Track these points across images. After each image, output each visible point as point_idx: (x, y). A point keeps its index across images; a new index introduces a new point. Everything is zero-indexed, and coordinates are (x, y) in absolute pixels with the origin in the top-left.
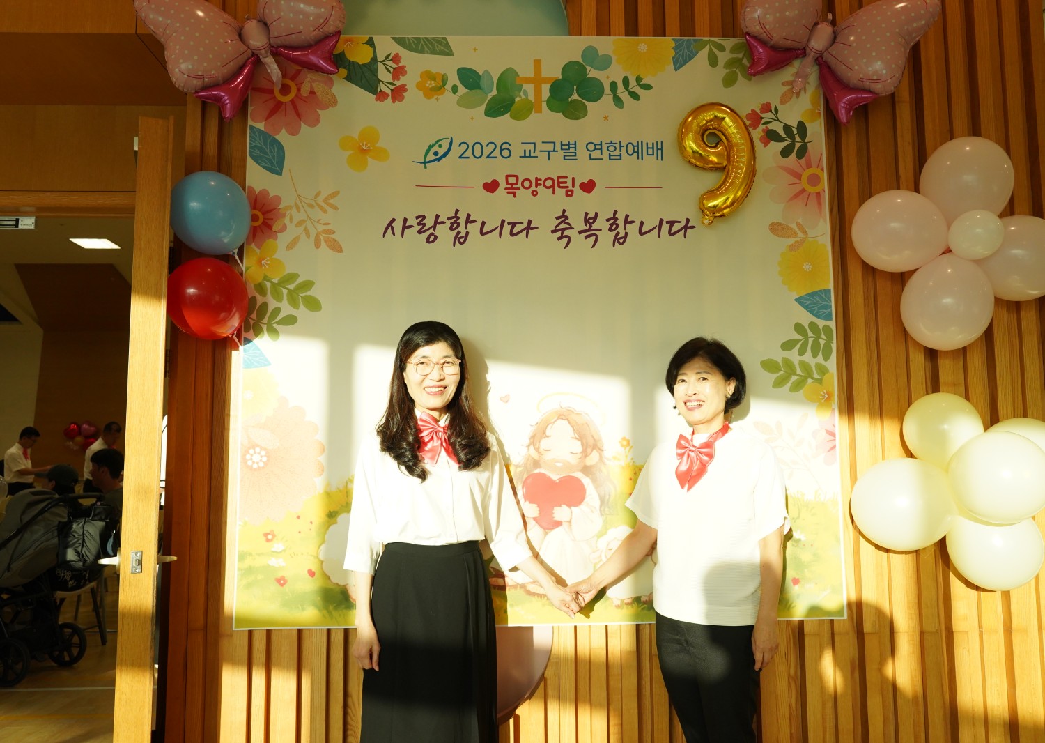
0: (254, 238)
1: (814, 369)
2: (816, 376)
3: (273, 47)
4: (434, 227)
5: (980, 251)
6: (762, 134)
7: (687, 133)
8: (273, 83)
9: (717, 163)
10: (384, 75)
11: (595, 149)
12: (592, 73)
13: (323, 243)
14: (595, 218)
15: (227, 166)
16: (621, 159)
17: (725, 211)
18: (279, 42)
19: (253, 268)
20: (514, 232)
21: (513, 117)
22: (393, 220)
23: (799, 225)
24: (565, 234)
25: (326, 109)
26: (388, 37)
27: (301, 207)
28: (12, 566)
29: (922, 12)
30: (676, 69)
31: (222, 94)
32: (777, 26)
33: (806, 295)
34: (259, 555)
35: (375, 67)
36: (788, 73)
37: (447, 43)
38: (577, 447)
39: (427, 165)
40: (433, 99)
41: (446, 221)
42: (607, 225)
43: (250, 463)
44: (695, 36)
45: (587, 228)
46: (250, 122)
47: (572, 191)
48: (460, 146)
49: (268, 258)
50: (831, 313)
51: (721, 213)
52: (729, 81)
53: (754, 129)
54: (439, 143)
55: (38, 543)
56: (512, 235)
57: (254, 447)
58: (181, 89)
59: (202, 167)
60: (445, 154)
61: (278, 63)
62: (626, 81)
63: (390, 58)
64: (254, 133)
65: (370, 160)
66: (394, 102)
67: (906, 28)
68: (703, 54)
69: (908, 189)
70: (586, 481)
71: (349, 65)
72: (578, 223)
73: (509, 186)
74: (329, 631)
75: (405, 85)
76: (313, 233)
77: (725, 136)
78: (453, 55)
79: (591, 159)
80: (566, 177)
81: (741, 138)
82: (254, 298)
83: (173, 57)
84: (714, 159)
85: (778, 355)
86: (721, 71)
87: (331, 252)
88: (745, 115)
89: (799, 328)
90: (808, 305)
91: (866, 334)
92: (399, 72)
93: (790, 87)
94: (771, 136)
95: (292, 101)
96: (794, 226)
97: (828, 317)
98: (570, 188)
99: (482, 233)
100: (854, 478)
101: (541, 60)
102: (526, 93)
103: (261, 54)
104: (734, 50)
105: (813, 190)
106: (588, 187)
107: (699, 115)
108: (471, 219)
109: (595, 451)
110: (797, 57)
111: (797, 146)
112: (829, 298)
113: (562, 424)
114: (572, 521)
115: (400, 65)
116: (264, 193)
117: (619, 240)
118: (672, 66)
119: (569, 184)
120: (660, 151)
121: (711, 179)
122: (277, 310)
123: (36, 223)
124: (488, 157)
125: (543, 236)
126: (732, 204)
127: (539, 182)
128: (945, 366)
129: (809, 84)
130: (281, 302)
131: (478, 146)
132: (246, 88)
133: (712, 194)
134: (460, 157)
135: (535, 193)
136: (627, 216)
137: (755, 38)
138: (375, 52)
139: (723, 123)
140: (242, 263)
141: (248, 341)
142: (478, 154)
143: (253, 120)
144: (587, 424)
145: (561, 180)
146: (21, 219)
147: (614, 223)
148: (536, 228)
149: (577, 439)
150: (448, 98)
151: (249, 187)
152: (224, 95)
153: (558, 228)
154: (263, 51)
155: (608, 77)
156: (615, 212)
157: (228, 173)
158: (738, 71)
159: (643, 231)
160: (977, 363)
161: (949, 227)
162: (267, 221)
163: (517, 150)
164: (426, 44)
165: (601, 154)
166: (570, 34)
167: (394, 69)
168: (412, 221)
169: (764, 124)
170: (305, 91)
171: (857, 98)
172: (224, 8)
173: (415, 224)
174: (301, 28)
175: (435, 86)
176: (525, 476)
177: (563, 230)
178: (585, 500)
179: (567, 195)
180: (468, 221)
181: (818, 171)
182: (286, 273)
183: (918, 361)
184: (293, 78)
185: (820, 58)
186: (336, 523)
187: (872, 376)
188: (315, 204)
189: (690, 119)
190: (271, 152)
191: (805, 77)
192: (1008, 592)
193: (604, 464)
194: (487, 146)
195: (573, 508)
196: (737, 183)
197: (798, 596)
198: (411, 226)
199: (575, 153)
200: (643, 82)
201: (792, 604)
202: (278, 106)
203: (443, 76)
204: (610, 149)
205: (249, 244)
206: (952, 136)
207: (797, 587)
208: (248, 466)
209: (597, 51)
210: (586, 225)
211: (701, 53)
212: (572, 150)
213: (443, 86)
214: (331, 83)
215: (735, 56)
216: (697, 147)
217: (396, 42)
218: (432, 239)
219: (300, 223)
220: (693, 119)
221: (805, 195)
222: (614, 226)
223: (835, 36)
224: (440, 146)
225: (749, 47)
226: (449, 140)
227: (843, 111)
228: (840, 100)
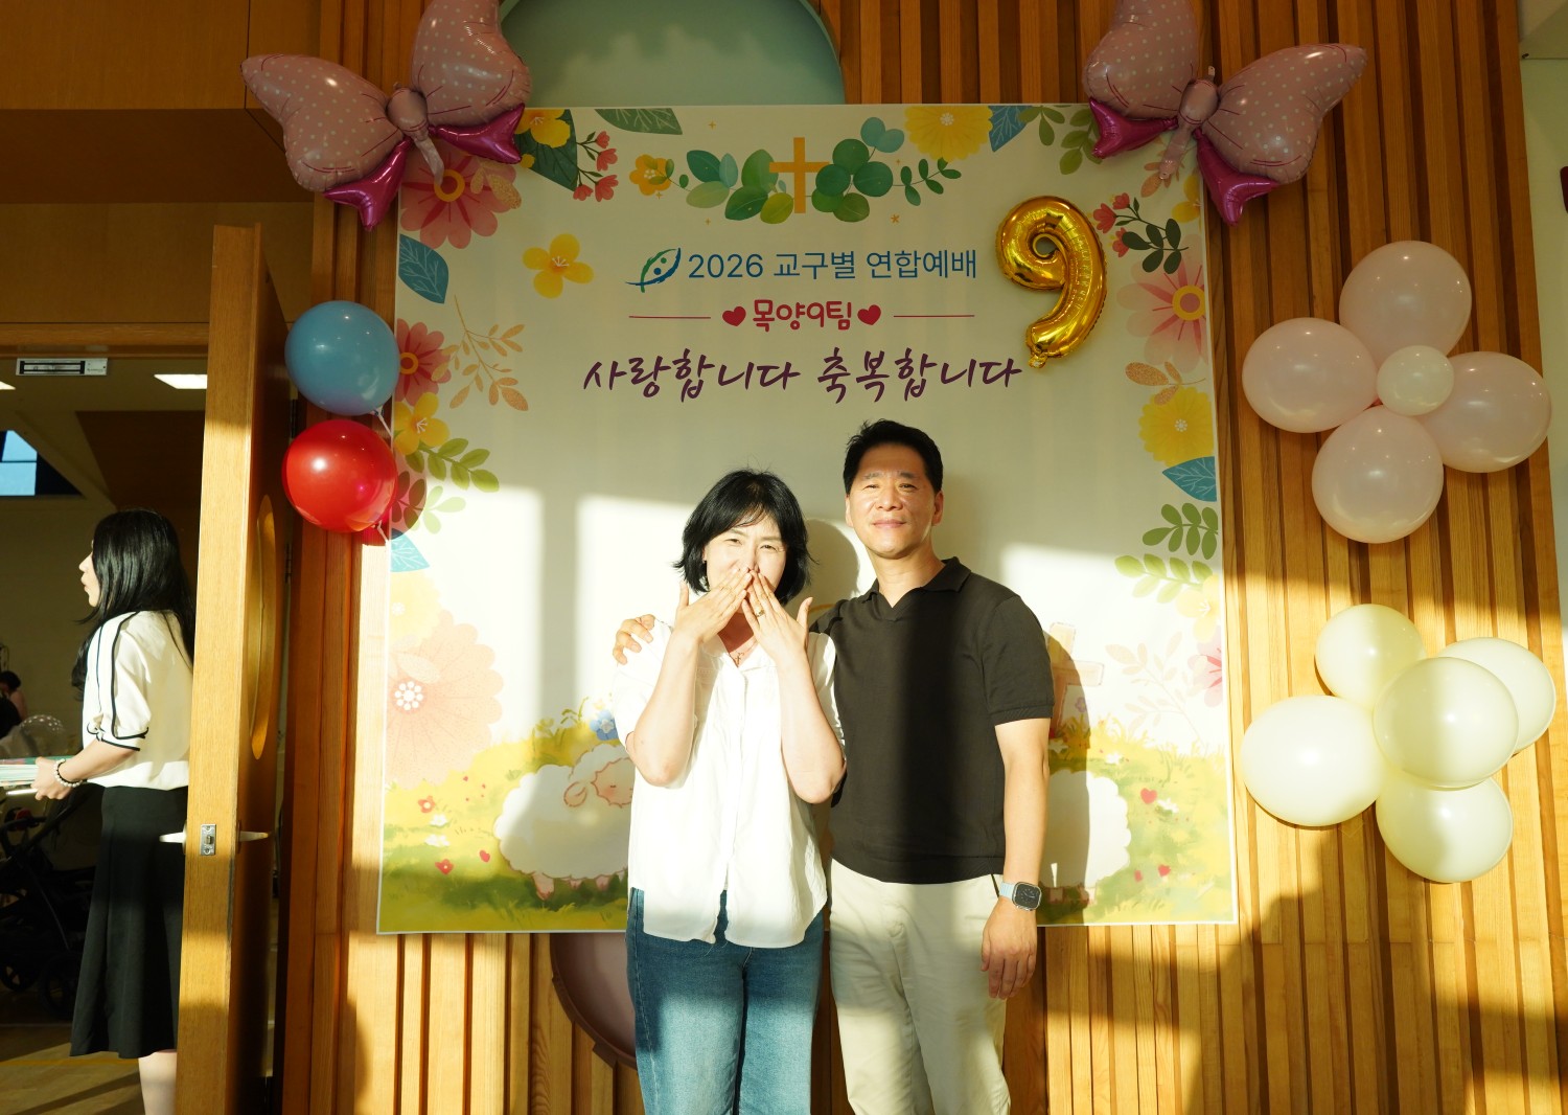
0: (406, 390)
1: (1190, 571)
2: (1193, 579)
3: (432, 126)
4: (655, 374)
5: (1424, 404)
6: (1116, 239)
7: (1008, 239)
8: (433, 176)
9: (1051, 281)
10: (585, 162)
11: (880, 262)
12: (876, 156)
13: (500, 396)
14: (880, 360)
15: (367, 292)
16: (916, 276)
17: (1062, 349)
18: (440, 119)
19: (404, 433)
20: (766, 380)
21: (766, 219)
22: (598, 365)
23: (1169, 367)
24: (838, 382)
25: (504, 211)
26: (592, 109)
27: (470, 346)
29: (1339, 66)
30: (995, 149)
31: (361, 193)
32: (1134, 87)
33: (1180, 465)
34: (413, 830)
35: (573, 151)
36: (1153, 152)
37: (674, 116)
39: (645, 287)
40: (654, 196)
41: (671, 365)
42: (897, 369)
43: (400, 703)
44: (1020, 101)
45: (869, 373)
46: (401, 231)
47: (848, 322)
48: (691, 260)
49: (425, 419)
50: (1214, 489)
51: (1057, 351)
52: (1069, 165)
53: (1104, 233)
54: (662, 257)
56: (763, 384)
57: (406, 680)
58: (305, 187)
59: (335, 296)
60: (670, 272)
61: (438, 148)
62: (923, 167)
63: (593, 139)
64: (406, 244)
65: (565, 281)
66: (599, 200)
67: (1316, 88)
68: (1033, 127)
69: (1326, 317)
71: (537, 149)
72: (856, 366)
73: (760, 316)
74: (509, 936)
75: (615, 176)
76: (487, 384)
77: (1063, 243)
78: (681, 133)
79: (874, 276)
80: (840, 303)
81: (1085, 245)
82: (406, 475)
83: (294, 143)
84: (1048, 275)
85: (1139, 551)
86: (1058, 151)
87: (512, 410)
88: (1092, 212)
89: (1168, 512)
90: (1181, 480)
91: (1265, 520)
92: (606, 158)
93: (1150, 173)
94: (1129, 241)
95: (459, 201)
96: (1162, 368)
97: (1211, 497)
98: (845, 317)
99: (722, 383)
100: (1248, 720)
101: (803, 139)
102: (782, 185)
103: (415, 136)
104: (1076, 120)
105: (1189, 317)
106: (870, 315)
107: (1024, 213)
108: (706, 363)
110: (1165, 129)
111: (1166, 254)
112: (1212, 470)
115: (608, 148)
116: (421, 327)
117: (914, 390)
118: (988, 144)
119: (844, 312)
120: (971, 265)
121: (1043, 304)
122: (438, 491)
123: (109, 368)
124: (730, 275)
125: (807, 385)
126: (1072, 338)
127: (801, 310)
128: (1379, 566)
129: (1183, 167)
130: (443, 480)
131: (716, 261)
132: (394, 183)
133: (1045, 323)
134: (692, 276)
135: (795, 326)
136: (925, 357)
137: (1104, 105)
138: (572, 130)
139: (1060, 225)
140: (389, 425)
141: (397, 533)
142: (716, 271)
143: (404, 227)
145: (832, 307)
146: (87, 361)
147: (906, 366)
148: (797, 374)
150: (674, 193)
151: (400, 321)
152: (364, 194)
153: (830, 373)
154: (418, 133)
155: (898, 162)
156: (909, 351)
157: (372, 306)
158: (1082, 149)
159: (947, 378)
160: (1424, 558)
161: (1378, 364)
162: (426, 368)
163: (771, 265)
164: (643, 118)
165: (889, 269)
166: (847, 102)
167: (599, 154)
168: (624, 366)
169: (1118, 224)
170: (476, 187)
171: (1245, 188)
172: (365, 75)
173: (628, 370)
174: (470, 100)
175: (656, 176)
177: (835, 377)
179: (840, 328)
180: (702, 366)
181: (1195, 290)
182: (451, 438)
183: (1339, 557)
184: (459, 169)
185: (1198, 131)
186: (519, 786)
187: (1274, 579)
188: (491, 346)
189: (1014, 218)
190: (429, 271)
191: (1178, 158)
192: (1470, 882)
194: (729, 259)
196: (1080, 308)
197: (1168, 891)
198: (623, 373)
199: (852, 268)
200: (947, 168)
201: (1158, 901)
202: (439, 208)
203: (667, 163)
204: (901, 262)
205: (399, 399)
206: (1389, 241)
207: (1165, 879)
208: (397, 708)
209: (883, 125)
210: (867, 370)
211: (1029, 125)
212: (848, 264)
213: (668, 177)
214: (512, 175)
215: (1078, 129)
216: (1022, 258)
217: (603, 116)
218: (651, 391)
219: (469, 370)
220: (1017, 219)
221: (1177, 324)
222: (907, 371)
223: (1219, 99)
224: (664, 261)
225: (1096, 117)
226: (676, 253)
227: (1230, 205)
228: (1226, 190)
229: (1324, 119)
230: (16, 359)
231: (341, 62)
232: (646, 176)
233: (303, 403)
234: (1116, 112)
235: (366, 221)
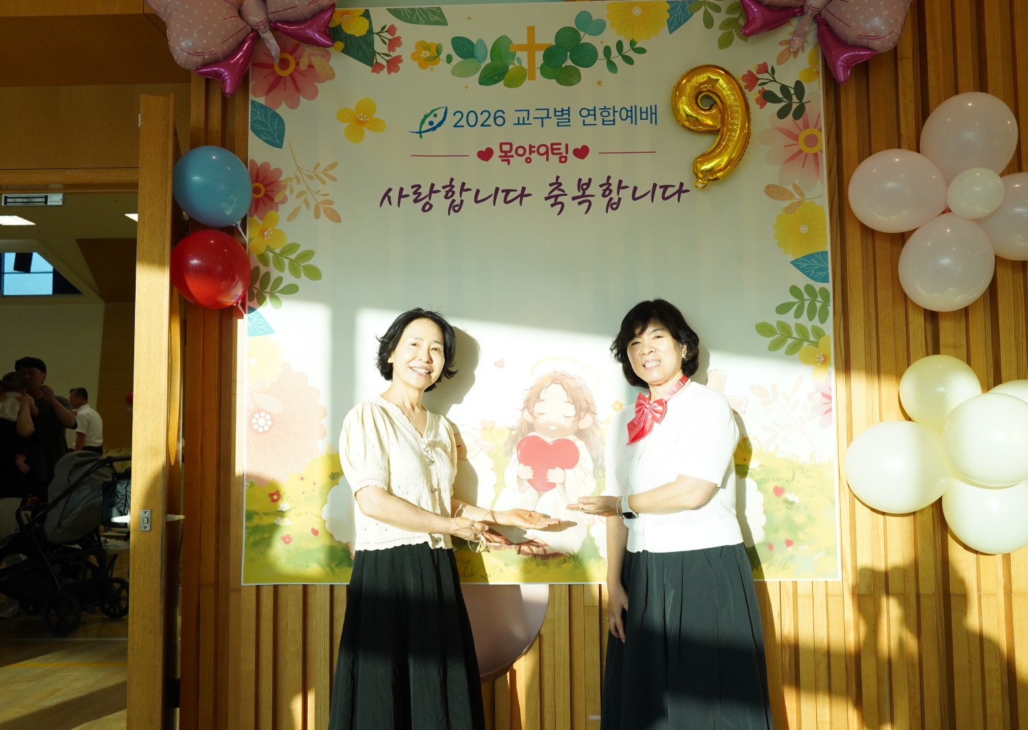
0: (256, 210)
1: (810, 332)
2: (812, 338)
3: (272, 22)
4: (430, 196)
5: (980, 210)
7: (680, 96)
8: (272, 57)
9: (710, 126)
10: (379, 46)
11: (589, 115)
12: (586, 38)
13: (322, 214)
14: (588, 184)
15: (230, 141)
16: (614, 124)
17: (718, 175)
18: (277, 17)
19: (256, 239)
20: (508, 199)
21: (507, 85)
22: (390, 190)
23: (795, 186)
24: (558, 200)
25: (323, 82)
26: (384, 9)
27: (301, 179)
28: (62, 523)
30: (671, 32)
31: (221, 70)
33: (803, 257)
34: (266, 514)
35: (371, 39)
36: (786, 32)
37: (442, 13)
38: (571, 410)
39: (423, 134)
40: (428, 70)
41: (441, 189)
42: (601, 190)
43: (255, 427)
45: (580, 194)
46: (252, 97)
47: (566, 158)
48: (454, 115)
49: (270, 229)
50: (828, 274)
51: (715, 176)
52: (725, 42)
53: (749, 91)
54: (434, 113)
55: (85, 501)
56: (506, 202)
57: (259, 411)
58: (182, 66)
59: (207, 142)
60: (440, 124)
61: (276, 37)
62: (620, 46)
63: (385, 30)
64: (255, 107)
65: (367, 131)
66: (389, 73)
68: (698, 16)
69: (910, 149)
70: (580, 444)
71: (346, 38)
72: (571, 189)
73: (503, 154)
74: (332, 587)
75: (400, 56)
76: (313, 204)
77: (719, 98)
78: (447, 25)
79: (584, 125)
80: (560, 144)
81: (735, 100)
82: (257, 268)
83: (174, 35)
84: (710, 122)
85: (773, 319)
86: (716, 32)
87: (331, 222)
88: (741, 76)
89: (794, 291)
90: (804, 267)
91: (864, 296)
92: (394, 43)
93: (788, 46)
94: (768, 97)
95: (291, 75)
96: (790, 188)
97: (825, 280)
98: (564, 154)
99: (476, 201)
100: (850, 439)
101: (534, 27)
102: (519, 60)
103: (260, 29)
104: (730, 10)
105: (810, 151)
106: (582, 153)
107: (692, 77)
108: (465, 188)
109: (588, 414)
110: (794, 15)
111: (794, 106)
112: (826, 260)
113: (556, 388)
114: (566, 483)
115: (396, 36)
116: (266, 165)
117: (612, 206)
118: (666, 28)
119: (563, 150)
120: (654, 116)
121: (705, 143)
122: (280, 280)
123: (64, 200)
124: (482, 125)
125: (537, 202)
126: (726, 167)
127: (533, 149)
128: (946, 328)
129: (807, 43)
130: (283, 272)
131: (472, 115)
132: (246, 62)
133: (707, 157)
134: (455, 126)
135: (528, 161)
136: (620, 182)
138: (370, 24)
139: (717, 85)
140: (245, 233)
141: (252, 310)
142: (472, 123)
143: (254, 95)
144: (580, 388)
145: (555, 147)
146: (50, 196)
147: (607, 189)
148: (530, 195)
149: (570, 402)
150: (442, 67)
151: (252, 161)
152: (224, 71)
153: (552, 194)
154: (262, 27)
155: (602, 42)
156: (609, 178)
157: (233, 150)
158: (734, 31)
159: (636, 196)
160: (979, 324)
161: (948, 183)
162: (269, 193)
163: (511, 118)
164: (420, 14)
165: (595, 120)
167: (390, 40)
168: (408, 190)
169: (759, 85)
170: (303, 66)
171: (854, 56)
173: (411, 194)
175: (428, 55)
176: (520, 439)
177: (556, 197)
178: (578, 463)
179: (561, 162)
181: (816, 132)
182: (288, 243)
183: (918, 323)
184: (292, 53)
185: (818, 16)
186: (338, 484)
187: (870, 338)
188: (315, 178)
189: (684, 81)
190: (272, 126)
191: (803, 36)
192: (1009, 554)
193: (598, 427)
194: (481, 114)
195: (567, 470)
196: (731, 145)
197: (792, 557)
198: (407, 196)
199: (569, 119)
200: (637, 46)
201: (785, 564)
202: (277, 81)
203: (437, 46)
204: (604, 114)
205: (251, 216)
206: (957, 93)
207: (790, 549)
208: (254, 430)
209: (591, 17)
210: (579, 191)
211: (695, 14)
212: (566, 116)
213: (438, 56)
214: (328, 56)
215: (731, 16)
216: (691, 110)
217: (392, 13)
218: (427, 208)
219: (299, 195)
220: (687, 82)
221: (802, 156)
222: (608, 192)
224: (435, 116)
225: (744, 8)
226: (444, 110)
227: (840, 69)
228: (839, 58)
232: (422, 56)
233: (191, 222)
234: (758, 3)
235: (225, 90)
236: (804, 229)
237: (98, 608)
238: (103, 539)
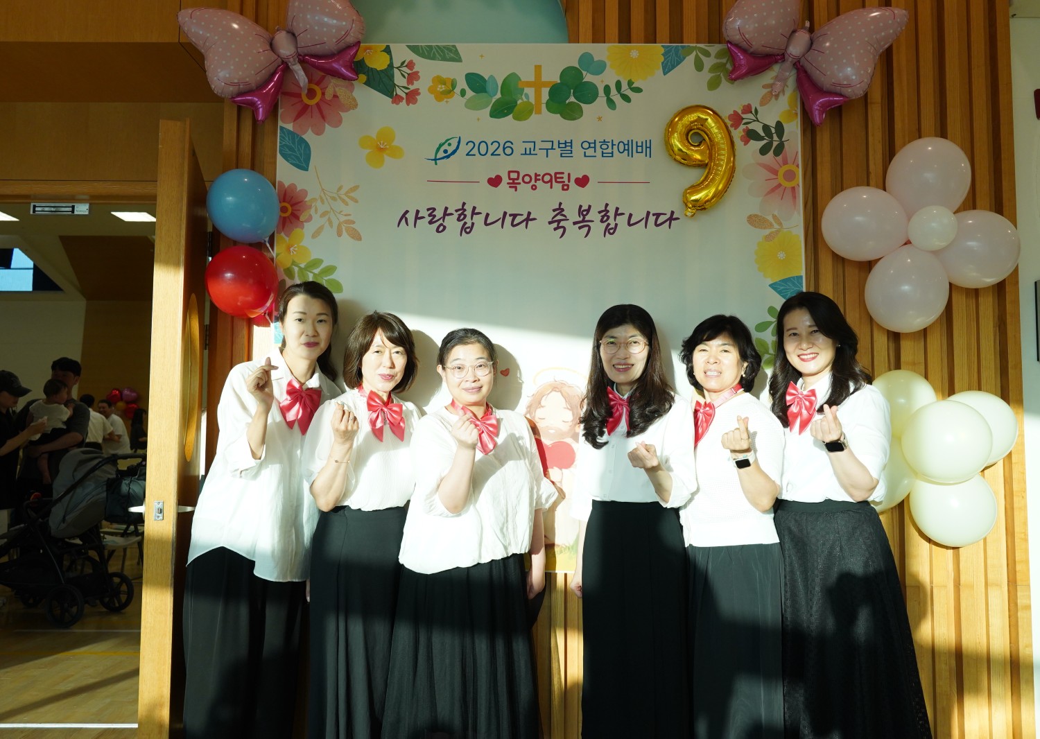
0: (283, 228)
3: (301, 55)
4: (443, 218)
5: (938, 243)
6: (743, 134)
7: (673, 132)
8: (300, 87)
9: (699, 161)
10: (399, 80)
11: (589, 147)
12: (588, 78)
13: (344, 233)
14: (588, 211)
15: (258, 163)
16: (612, 156)
17: (706, 205)
18: (306, 51)
19: (282, 254)
20: (515, 223)
21: (515, 118)
22: (407, 212)
23: (774, 217)
24: (561, 225)
25: (346, 111)
26: (404, 45)
27: (325, 200)
28: (66, 518)
29: (890, 22)
30: (665, 74)
31: (254, 99)
32: (756, 35)
33: (780, 281)
35: (392, 72)
36: (768, 77)
37: (457, 50)
38: (569, 416)
39: (437, 161)
40: (443, 103)
41: (454, 212)
42: (599, 217)
44: (682, 42)
45: (581, 219)
46: (280, 123)
47: (568, 186)
48: (467, 144)
49: (296, 246)
51: (702, 206)
52: (713, 85)
53: (735, 130)
54: (448, 142)
55: (89, 497)
56: (513, 225)
58: (219, 95)
59: (238, 166)
60: (454, 152)
61: (304, 69)
62: (618, 85)
63: (405, 65)
64: (284, 134)
65: (386, 158)
66: (408, 104)
67: (874, 37)
68: (690, 59)
69: (877, 187)
70: (577, 447)
71: (368, 71)
72: (573, 215)
73: (511, 181)
75: (419, 89)
76: (335, 223)
77: (708, 136)
78: (461, 61)
79: (585, 156)
80: (563, 173)
81: (722, 138)
82: (283, 281)
83: (212, 66)
84: (698, 157)
86: (706, 75)
87: (351, 240)
88: (727, 116)
89: (772, 311)
90: (781, 290)
92: (413, 77)
93: (769, 90)
94: (751, 135)
95: (317, 104)
96: (770, 218)
98: (567, 183)
99: (486, 224)
101: (541, 66)
102: (527, 96)
103: (290, 62)
104: (718, 56)
105: (789, 185)
106: (583, 182)
107: (683, 117)
108: (476, 211)
110: (776, 62)
111: (775, 144)
112: (801, 284)
113: (556, 396)
114: (564, 482)
115: (414, 70)
116: (293, 186)
118: (661, 70)
119: (566, 179)
120: (648, 149)
121: (694, 175)
123: (90, 210)
124: (492, 154)
125: (541, 226)
126: (712, 198)
127: (538, 177)
128: (907, 348)
129: (787, 86)
131: (483, 144)
132: (276, 92)
133: (695, 188)
134: (467, 155)
135: (534, 188)
136: (617, 209)
137: (737, 46)
138: (391, 59)
139: (706, 124)
140: (273, 249)
142: (483, 152)
143: (282, 120)
144: (578, 396)
145: (558, 176)
146: (76, 205)
147: (605, 215)
148: (534, 219)
149: (568, 409)
150: (457, 100)
151: (280, 182)
152: (257, 100)
153: (555, 219)
154: (291, 60)
155: (602, 81)
156: (607, 205)
157: (261, 172)
158: (722, 75)
159: (631, 223)
160: (936, 343)
161: (909, 219)
162: (296, 212)
163: (519, 148)
164: (437, 51)
165: (595, 152)
166: (570, 42)
167: (408, 74)
168: (423, 213)
169: (744, 124)
170: (328, 96)
171: (829, 101)
172: (257, 21)
173: (426, 216)
174: (325, 39)
175: (446, 89)
177: (559, 221)
178: (575, 464)
179: (563, 189)
180: (474, 213)
181: (793, 168)
182: (312, 258)
183: (881, 342)
184: (318, 84)
185: (798, 63)
188: (338, 199)
189: (677, 119)
190: (299, 150)
191: (784, 81)
192: (959, 547)
194: (492, 144)
195: (563, 470)
196: (718, 178)
198: (423, 217)
199: (571, 151)
200: (634, 86)
202: (306, 108)
203: (452, 81)
204: (603, 147)
205: (279, 233)
206: (920, 137)
209: (593, 58)
210: (580, 217)
211: (688, 58)
212: (569, 148)
213: (453, 90)
214: (352, 88)
215: (719, 61)
216: (681, 146)
217: (410, 50)
218: (441, 229)
219: (323, 215)
220: (679, 120)
221: (781, 189)
222: (605, 218)
223: (812, 42)
224: (450, 145)
225: (731, 54)
226: (458, 139)
227: (817, 113)
228: (815, 103)
229: (881, 56)
230: (30, 203)
231: (242, 13)
232: (438, 89)
233: (217, 234)
234: (744, 51)
235: (258, 117)
236: (781, 255)
237: (98, 601)
238: (102, 535)
